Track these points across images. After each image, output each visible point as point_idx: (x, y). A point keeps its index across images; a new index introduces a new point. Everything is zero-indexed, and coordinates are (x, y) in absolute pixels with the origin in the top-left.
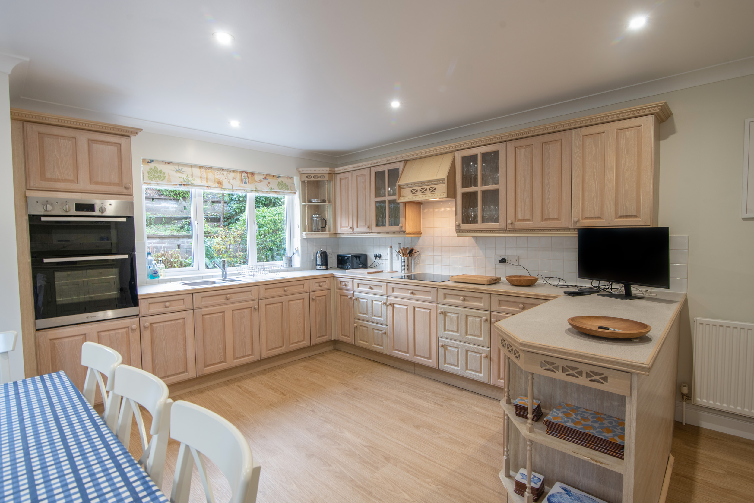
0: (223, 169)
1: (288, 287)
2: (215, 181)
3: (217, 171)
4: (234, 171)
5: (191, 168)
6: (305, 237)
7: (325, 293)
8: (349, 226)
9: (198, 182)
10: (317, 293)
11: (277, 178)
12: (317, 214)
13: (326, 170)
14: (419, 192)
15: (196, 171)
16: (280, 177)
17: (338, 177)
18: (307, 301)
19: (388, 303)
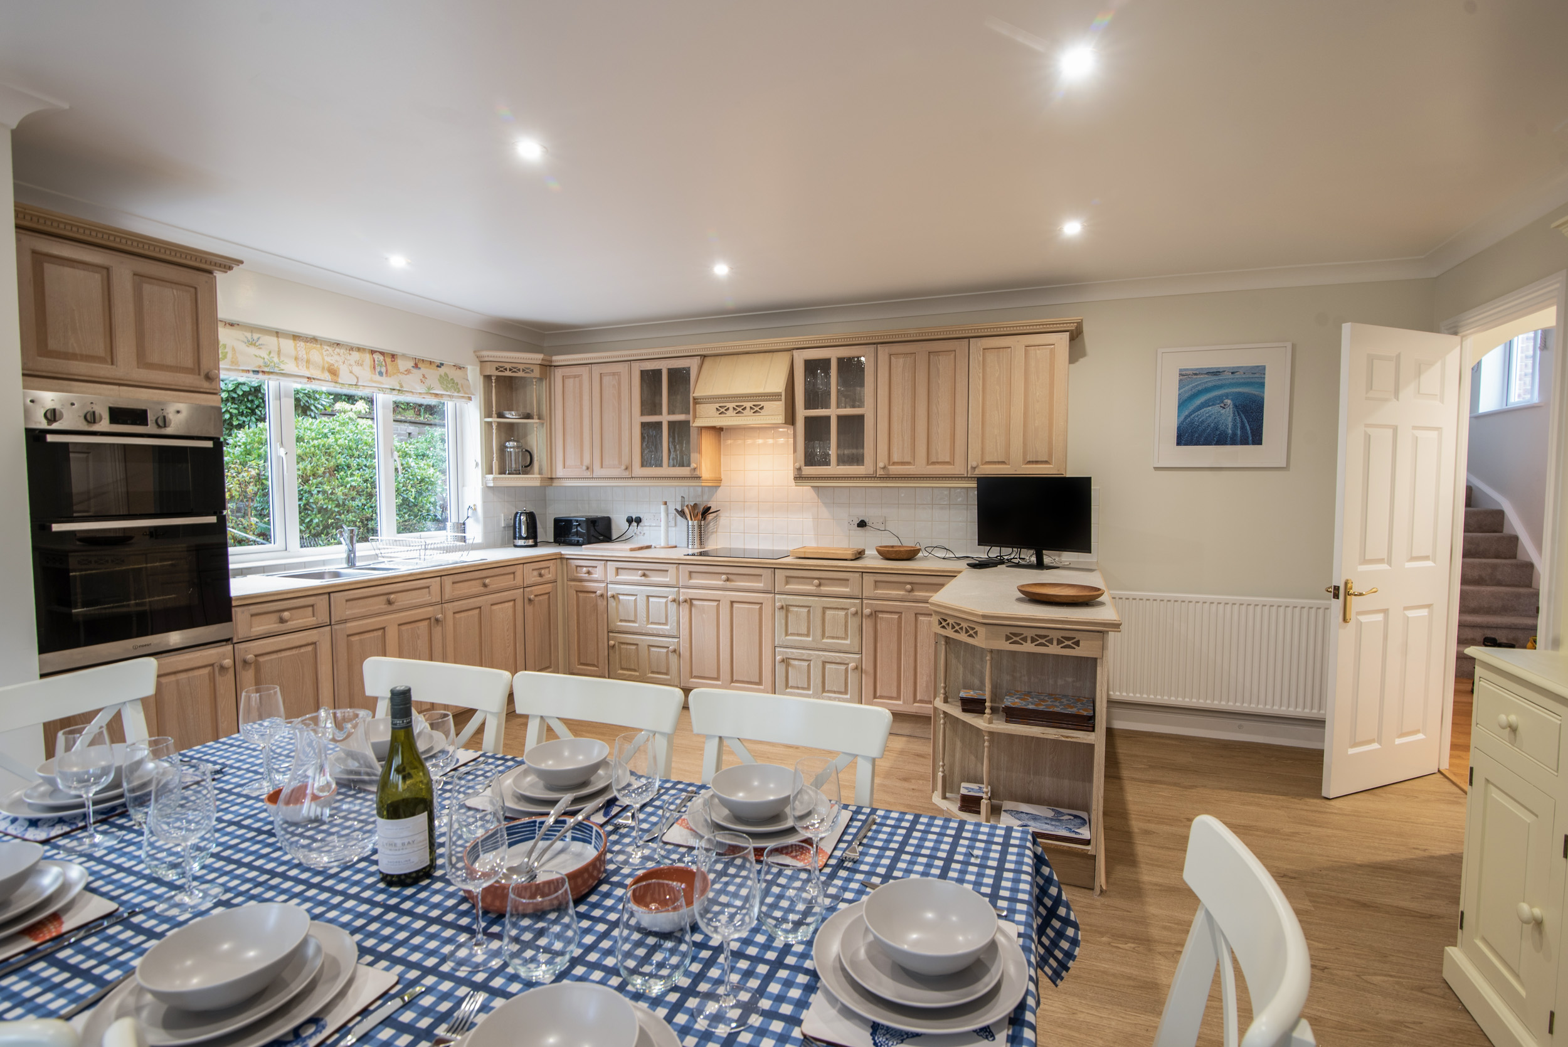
0: (338, 344)
1: (491, 579)
2: (323, 368)
3: (326, 347)
4: (359, 349)
5: (275, 339)
6: (491, 485)
7: (547, 588)
8: (582, 464)
9: (290, 367)
10: (538, 590)
11: (438, 366)
12: (514, 441)
13: (537, 357)
14: (731, 412)
15: (287, 345)
16: (442, 364)
17: (559, 373)
18: (519, 603)
19: (681, 598)
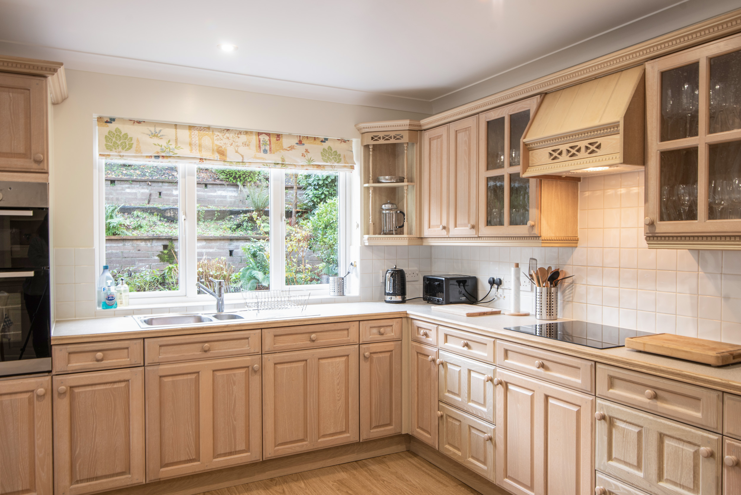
0: (228, 130)
1: (318, 334)
2: (213, 150)
3: (217, 133)
4: (246, 133)
5: (174, 130)
6: (367, 244)
7: (390, 346)
8: (441, 224)
9: (185, 151)
10: (374, 347)
11: (322, 141)
12: (390, 203)
13: (405, 124)
15: (184, 134)
16: (326, 139)
17: (426, 137)
18: (353, 360)
19: (496, 380)
